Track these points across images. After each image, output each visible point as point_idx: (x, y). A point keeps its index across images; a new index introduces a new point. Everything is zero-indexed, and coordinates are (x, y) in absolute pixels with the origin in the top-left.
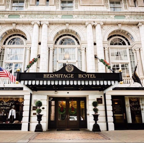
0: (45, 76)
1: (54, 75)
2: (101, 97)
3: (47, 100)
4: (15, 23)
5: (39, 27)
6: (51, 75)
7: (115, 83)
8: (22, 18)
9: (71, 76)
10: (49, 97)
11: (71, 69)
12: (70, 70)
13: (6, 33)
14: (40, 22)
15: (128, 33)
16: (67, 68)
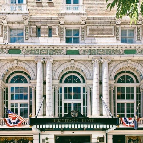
0: (54, 121)
1: (61, 120)
2: (103, 136)
3: (54, 139)
4: (17, 59)
5: (43, 64)
6: (58, 120)
7: (113, 126)
8: (24, 54)
9: (75, 120)
10: (55, 136)
11: (76, 114)
12: (75, 116)
13: (7, 70)
14: (44, 58)
15: (138, 70)
16: (72, 114)
